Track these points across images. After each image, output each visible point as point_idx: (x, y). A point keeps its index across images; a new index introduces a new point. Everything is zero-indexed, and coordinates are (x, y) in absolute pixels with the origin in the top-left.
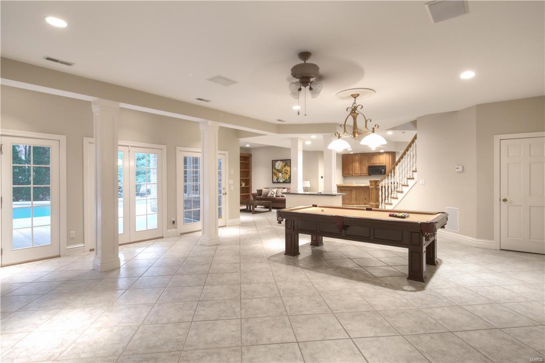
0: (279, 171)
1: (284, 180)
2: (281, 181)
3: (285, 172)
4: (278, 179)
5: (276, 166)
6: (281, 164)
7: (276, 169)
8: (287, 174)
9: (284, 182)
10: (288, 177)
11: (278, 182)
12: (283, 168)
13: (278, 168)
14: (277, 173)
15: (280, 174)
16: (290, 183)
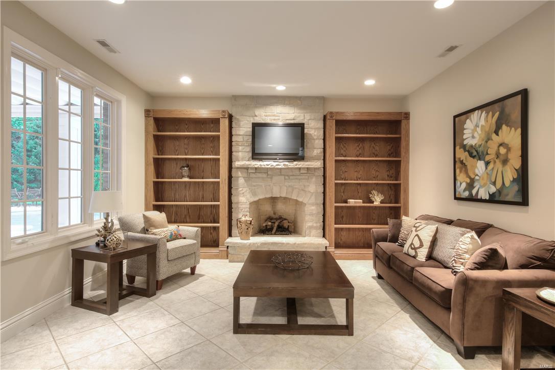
0: (476, 153)
1: (493, 189)
2: (483, 194)
3: (498, 155)
4: (470, 186)
5: (467, 134)
6: (482, 122)
7: (464, 147)
8: (505, 162)
9: (493, 200)
10: (510, 175)
11: (472, 199)
12: (489, 139)
13: (473, 142)
14: (469, 161)
15: (481, 165)
16: (524, 202)
